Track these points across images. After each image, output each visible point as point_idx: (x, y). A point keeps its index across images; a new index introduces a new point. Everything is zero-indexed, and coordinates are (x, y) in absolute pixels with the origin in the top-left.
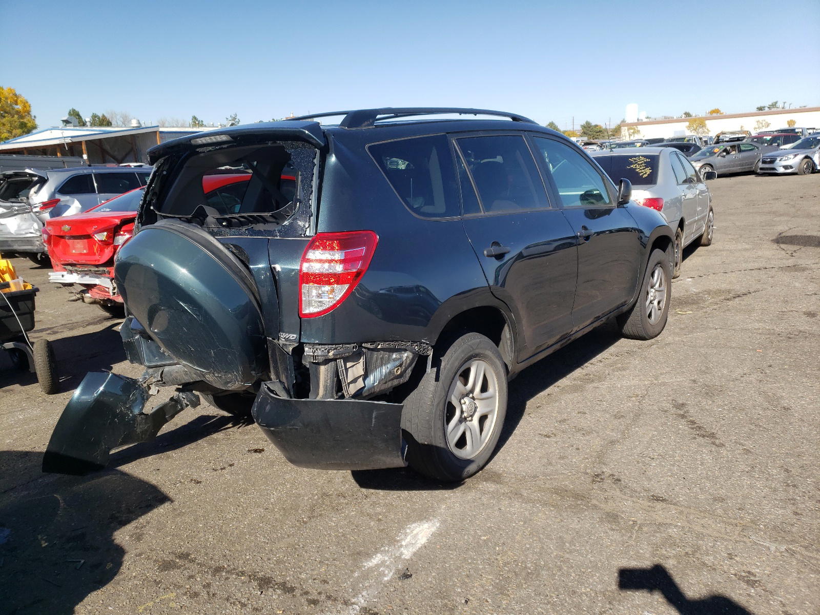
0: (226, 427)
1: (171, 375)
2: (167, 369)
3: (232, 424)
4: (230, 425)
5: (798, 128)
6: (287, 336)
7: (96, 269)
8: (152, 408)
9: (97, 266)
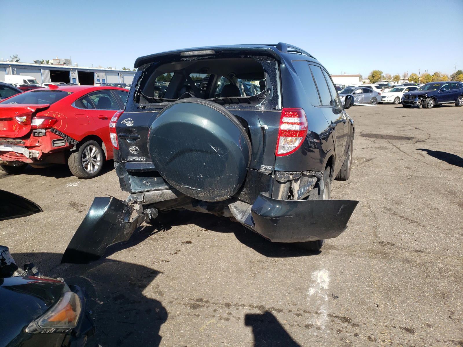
0: (154, 232)
1: (150, 197)
2: (147, 193)
3: (157, 230)
4: (156, 231)
5: (337, 84)
6: (266, 167)
7: (14, 141)
8: (133, 219)
9: (15, 139)
